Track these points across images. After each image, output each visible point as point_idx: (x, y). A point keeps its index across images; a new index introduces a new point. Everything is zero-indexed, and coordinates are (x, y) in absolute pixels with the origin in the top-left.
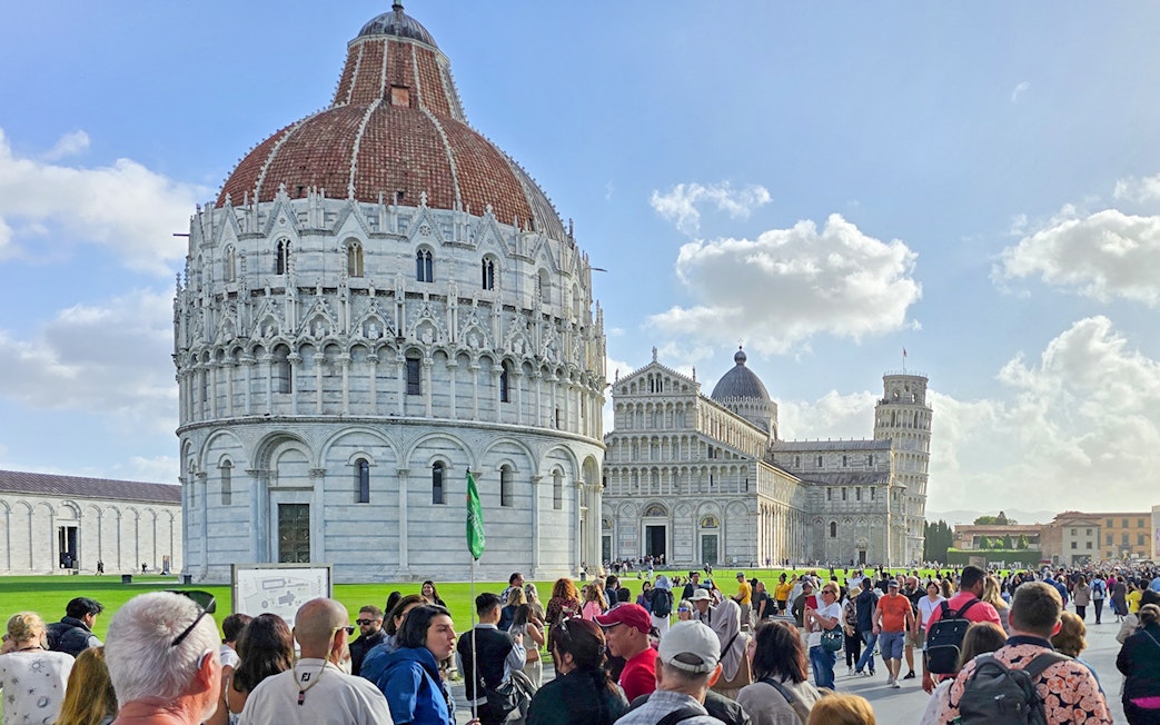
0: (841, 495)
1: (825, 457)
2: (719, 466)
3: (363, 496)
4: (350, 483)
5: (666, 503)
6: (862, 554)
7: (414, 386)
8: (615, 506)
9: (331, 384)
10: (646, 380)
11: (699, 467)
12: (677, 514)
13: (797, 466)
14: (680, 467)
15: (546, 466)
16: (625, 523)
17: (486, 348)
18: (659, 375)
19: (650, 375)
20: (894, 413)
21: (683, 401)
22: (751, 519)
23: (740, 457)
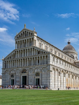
2: (40, 56)
8: (15, 70)
10: (23, 34)
11: (35, 57)
21: (31, 38)
22: (48, 73)
23: (45, 53)
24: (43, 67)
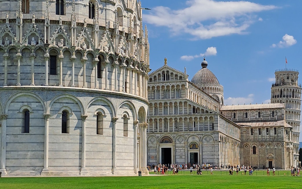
0: (258, 132)
1: (249, 113)
2: (198, 117)
3: (26, 129)
4: (20, 122)
5: (171, 136)
6: (270, 163)
7: (53, 71)
9: (12, 70)
10: (161, 74)
11: (188, 117)
12: (177, 142)
13: (234, 117)
14: (178, 118)
15: (120, 113)
16: (151, 147)
17: (90, 49)
18: (168, 72)
19: (163, 72)
20: (281, 91)
21: (180, 84)
22: (216, 144)
23: (209, 112)
24: (205, 134)
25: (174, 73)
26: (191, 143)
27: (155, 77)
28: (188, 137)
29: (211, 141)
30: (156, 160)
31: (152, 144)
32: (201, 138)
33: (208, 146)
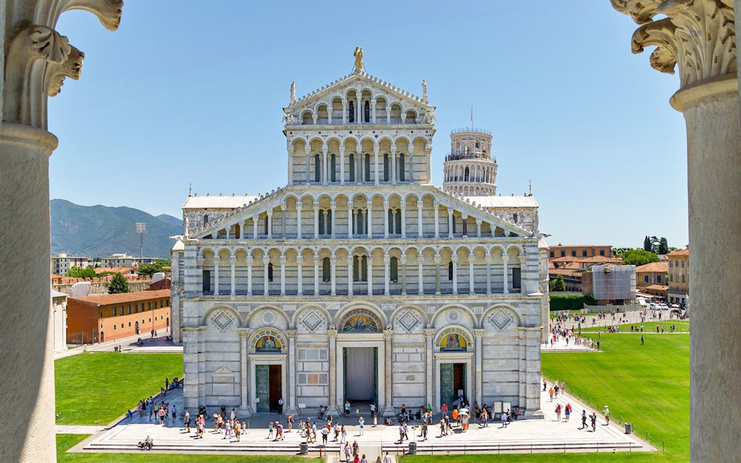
2: (472, 248)
5: (380, 312)
8: (290, 314)
10: (345, 102)
12: (399, 329)
14: (404, 249)
16: (307, 344)
18: (366, 93)
19: (352, 93)
21: (408, 138)
22: (530, 339)
23: (507, 233)
24: (492, 304)
25: (390, 100)
26: (446, 331)
27: (322, 108)
28: (436, 314)
29: (509, 328)
30: (326, 388)
31: (310, 336)
32: (478, 316)
33: (501, 343)
